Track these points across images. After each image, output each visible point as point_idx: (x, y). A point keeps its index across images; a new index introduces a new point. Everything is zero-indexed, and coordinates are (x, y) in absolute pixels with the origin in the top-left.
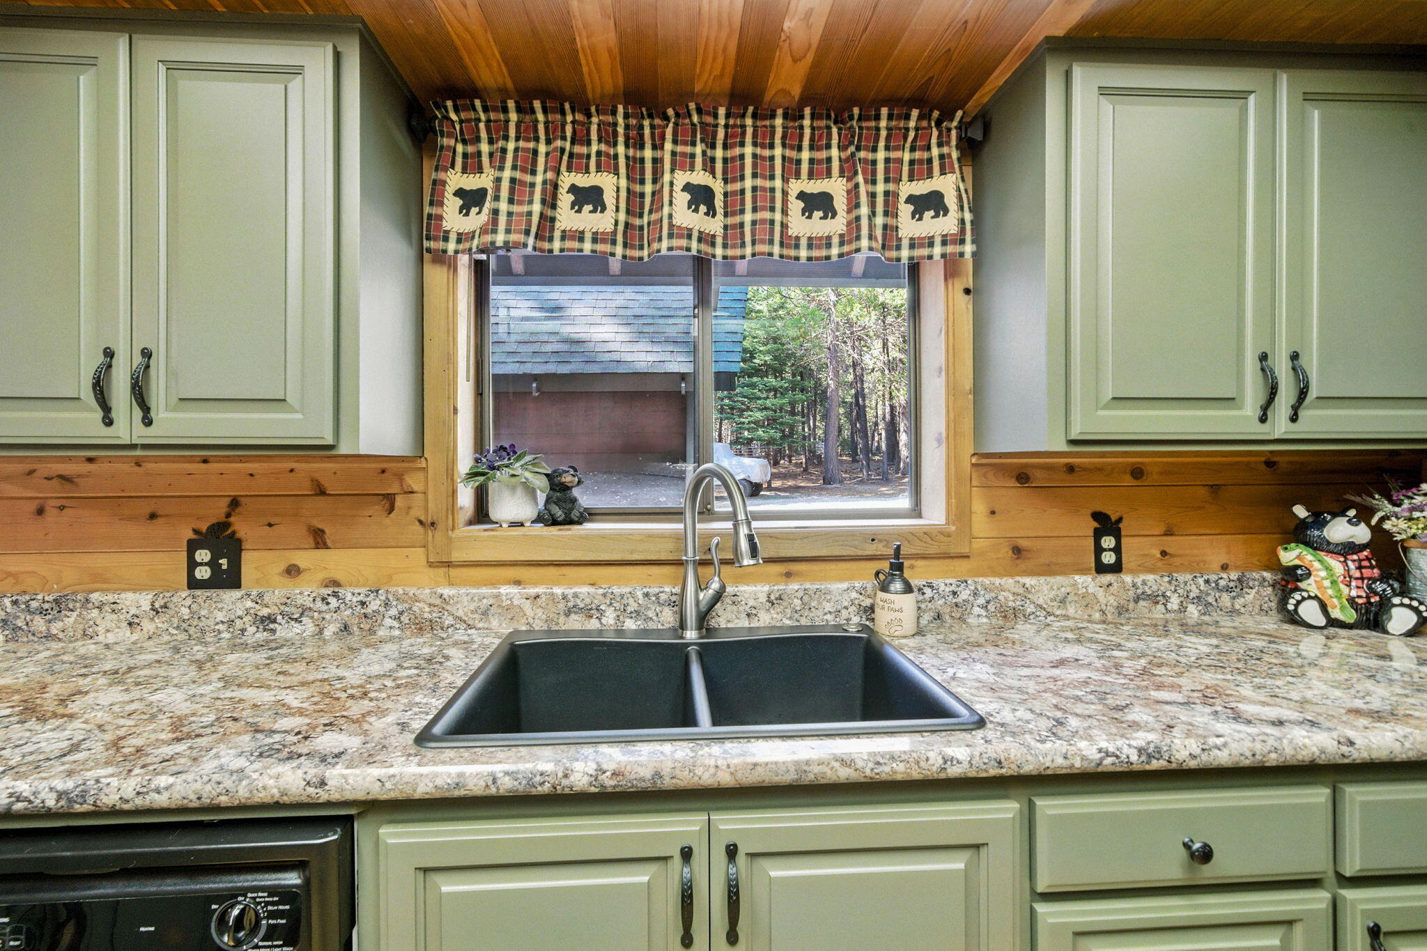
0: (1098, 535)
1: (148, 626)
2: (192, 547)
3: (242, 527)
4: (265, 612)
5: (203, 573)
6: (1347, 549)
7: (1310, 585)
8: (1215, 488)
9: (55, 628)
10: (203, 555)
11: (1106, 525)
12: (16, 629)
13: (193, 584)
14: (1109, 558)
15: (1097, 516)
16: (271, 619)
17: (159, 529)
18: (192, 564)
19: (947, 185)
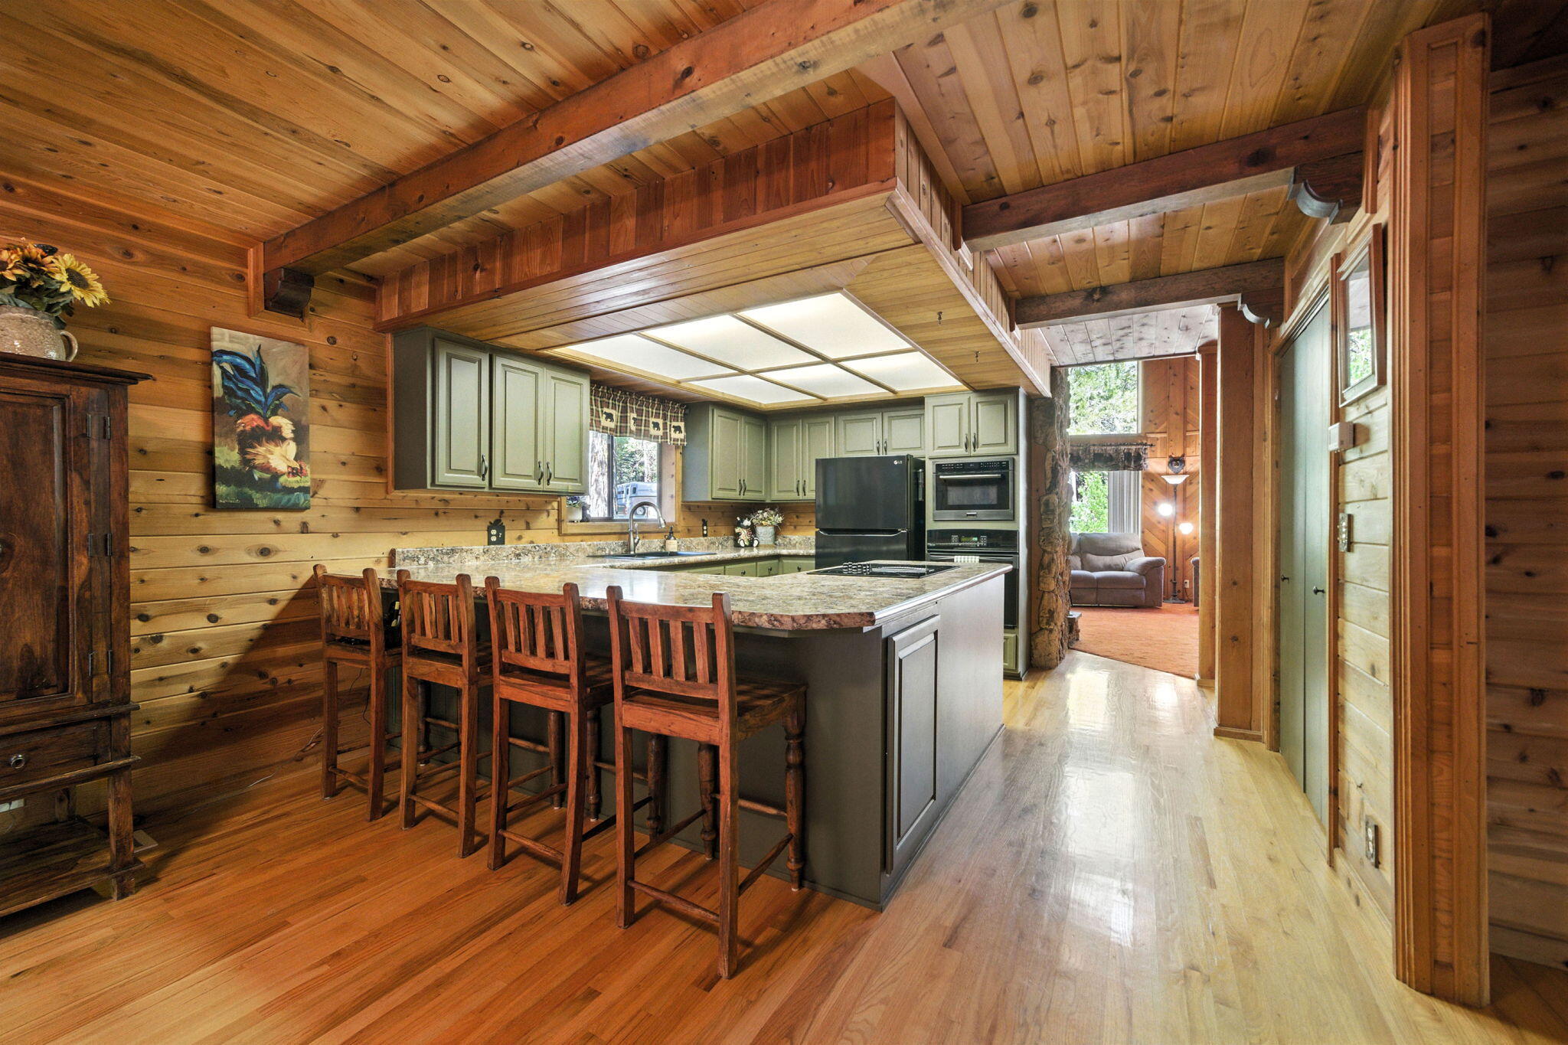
0: (703, 526)
1: (482, 558)
2: (489, 530)
3: (505, 522)
4: (517, 552)
5: (494, 539)
6: (747, 527)
7: (741, 537)
8: (723, 513)
9: (451, 561)
10: (494, 532)
11: (705, 523)
12: (438, 561)
13: (490, 543)
14: (705, 532)
15: (703, 520)
16: (519, 555)
17: (478, 522)
18: (490, 535)
19: (682, 425)
